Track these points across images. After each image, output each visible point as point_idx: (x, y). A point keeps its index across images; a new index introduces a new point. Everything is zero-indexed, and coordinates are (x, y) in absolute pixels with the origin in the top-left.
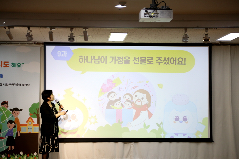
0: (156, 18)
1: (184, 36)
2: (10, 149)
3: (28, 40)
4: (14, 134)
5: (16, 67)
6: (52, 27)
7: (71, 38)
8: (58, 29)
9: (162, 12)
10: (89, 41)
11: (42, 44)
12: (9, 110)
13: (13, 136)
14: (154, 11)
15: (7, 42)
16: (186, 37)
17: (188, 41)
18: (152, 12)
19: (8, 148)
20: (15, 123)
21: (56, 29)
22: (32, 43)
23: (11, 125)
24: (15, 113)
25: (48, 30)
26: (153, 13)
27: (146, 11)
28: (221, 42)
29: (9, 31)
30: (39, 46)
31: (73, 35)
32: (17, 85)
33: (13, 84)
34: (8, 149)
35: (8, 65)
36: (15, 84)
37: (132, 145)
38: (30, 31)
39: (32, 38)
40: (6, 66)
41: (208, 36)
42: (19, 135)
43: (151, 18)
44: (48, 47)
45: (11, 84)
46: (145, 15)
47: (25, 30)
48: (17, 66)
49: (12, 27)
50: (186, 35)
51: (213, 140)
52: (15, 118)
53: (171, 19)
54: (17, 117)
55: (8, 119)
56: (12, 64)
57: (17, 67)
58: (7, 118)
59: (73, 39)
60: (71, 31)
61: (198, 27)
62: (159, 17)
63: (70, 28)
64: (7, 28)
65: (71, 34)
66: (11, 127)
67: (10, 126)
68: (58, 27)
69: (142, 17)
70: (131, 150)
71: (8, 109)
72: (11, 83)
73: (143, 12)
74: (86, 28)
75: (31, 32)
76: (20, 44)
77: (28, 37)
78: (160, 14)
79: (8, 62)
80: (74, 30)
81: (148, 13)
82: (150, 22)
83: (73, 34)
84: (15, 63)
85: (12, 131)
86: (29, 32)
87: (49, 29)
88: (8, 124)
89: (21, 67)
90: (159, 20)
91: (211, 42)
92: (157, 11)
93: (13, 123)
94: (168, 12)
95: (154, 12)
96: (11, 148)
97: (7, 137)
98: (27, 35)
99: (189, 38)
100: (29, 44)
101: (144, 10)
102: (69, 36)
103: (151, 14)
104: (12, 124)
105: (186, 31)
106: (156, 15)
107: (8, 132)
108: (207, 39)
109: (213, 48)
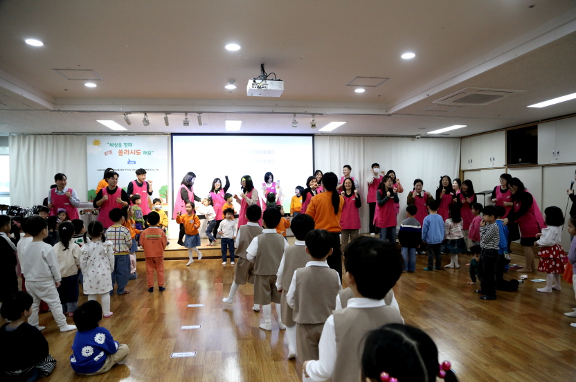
1: (293, 121)
9: (271, 83)
11: (169, 134)
21: (171, 114)
27: (254, 82)
28: (322, 133)
30: (166, 136)
31: (188, 120)
35: (140, 153)
44: (174, 138)
47: (142, 116)
49: (130, 112)
53: (282, 91)
56: (143, 152)
57: (149, 155)
59: (188, 124)
61: (306, 113)
63: (185, 113)
68: (173, 112)
74: (199, 113)
75: (147, 118)
76: (151, 134)
77: (144, 122)
79: (140, 150)
80: (189, 115)
82: (259, 95)
84: (146, 151)
87: (165, 114)
89: (152, 155)
92: (266, 82)
98: (144, 119)
99: (297, 124)
102: (183, 121)
106: (265, 86)
108: (314, 124)
109: (316, 138)
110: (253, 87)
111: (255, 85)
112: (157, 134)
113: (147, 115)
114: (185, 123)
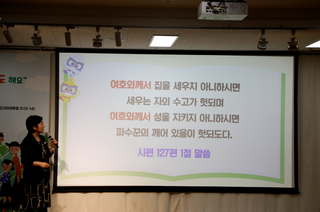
0: (223, 14)
1: (261, 41)
2: (5, 201)
3: (34, 44)
4: (11, 179)
5: (15, 83)
6: (69, 27)
8: (78, 28)
9: (232, 6)
10: (122, 47)
11: (53, 50)
12: (5, 145)
13: (10, 182)
15: (3, 47)
16: (263, 42)
17: (265, 48)
18: (217, 6)
19: (3, 199)
20: (13, 164)
21: (76, 28)
22: (39, 48)
23: (8, 166)
24: (14, 149)
25: (64, 30)
26: (219, 7)
27: (209, 4)
28: (312, 50)
29: (8, 31)
31: (100, 38)
32: (17, 108)
33: (11, 108)
34: (3, 200)
35: (4, 80)
36: (14, 108)
37: (182, 196)
38: (38, 31)
39: (41, 41)
41: (296, 41)
42: (19, 181)
43: (216, 15)
45: (8, 108)
46: (208, 10)
48: (17, 81)
49: (12, 25)
50: (264, 39)
51: (299, 191)
52: (14, 157)
53: (245, 16)
54: (16, 154)
55: (3, 158)
56: (9, 78)
57: (17, 83)
58: (2, 156)
59: (100, 44)
60: (98, 32)
61: (281, 28)
62: (227, 13)
63: (96, 27)
64: (5, 27)
65: (97, 36)
66: (7, 168)
67: (6, 167)
68: (78, 25)
69: (202, 13)
70: (181, 204)
71: (3, 143)
72: (8, 106)
73: (204, 5)
74: (118, 28)
76: (22, 49)
77: (34, 40)
78: (229, 9)
79: (4, 76)
81: (212, 7)
82: (213, 19)
83: (100, 36)
84: (14, 78)
85: (9, 175)
86: (36, 32)
87: (66, 28)
88: (3, 165)
89: (22, 83)
90: (227, 16)
91: (299, 49)
92: (224, 4)
93: (11, 164)
94: (241, 5)
95: (221, 6)
96: (7, 200)
97: (2, 184)
98: (33, 37)
99: (267, 44)
100: (34, 50)
101: (206, 3)
102: (94, 40)
103: (216, 8)
104: (9, 164)
105: (263, 33)
106: (223, 10)
107: (2, 176)
108: (294, 45)
109: (301, 58)
110: (207, 11)
111: (210, 8)
112: (32, 49)
113: (38, 30)
114: (97, 42)
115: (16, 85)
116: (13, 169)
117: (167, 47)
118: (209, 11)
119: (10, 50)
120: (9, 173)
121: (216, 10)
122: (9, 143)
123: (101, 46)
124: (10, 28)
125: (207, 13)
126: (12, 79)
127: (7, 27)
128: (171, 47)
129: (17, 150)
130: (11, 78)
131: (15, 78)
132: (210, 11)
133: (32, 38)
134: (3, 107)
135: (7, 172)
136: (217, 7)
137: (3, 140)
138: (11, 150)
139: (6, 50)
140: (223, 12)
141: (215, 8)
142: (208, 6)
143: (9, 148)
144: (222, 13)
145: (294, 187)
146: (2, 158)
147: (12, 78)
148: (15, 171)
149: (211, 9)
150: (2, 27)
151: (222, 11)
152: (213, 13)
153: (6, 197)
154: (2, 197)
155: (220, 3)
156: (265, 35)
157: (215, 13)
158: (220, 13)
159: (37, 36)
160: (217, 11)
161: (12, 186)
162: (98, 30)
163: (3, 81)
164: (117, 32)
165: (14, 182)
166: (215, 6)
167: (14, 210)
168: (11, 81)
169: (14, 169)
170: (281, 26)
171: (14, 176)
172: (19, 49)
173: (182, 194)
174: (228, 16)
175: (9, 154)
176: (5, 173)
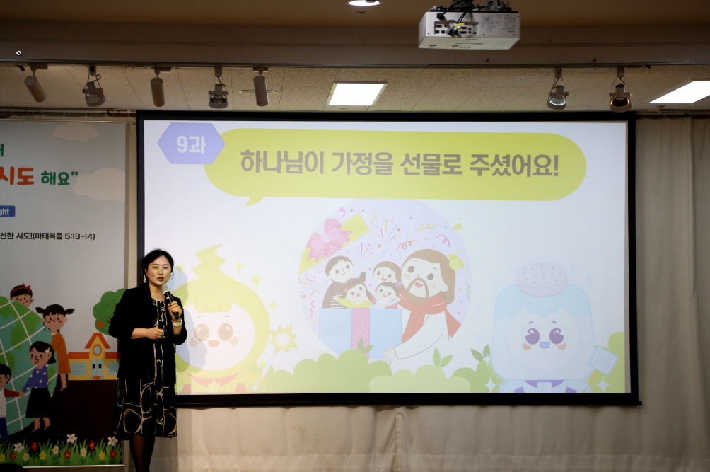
0: (469, 37)
1: (554, 91)
2: (37, 427)
3: (88, 104)
4: (49, 381)
5: (54, 184)
6: (160, 66)
7: (218, 97)
8: (178, 70)
9: (487, 19)
10: (271, 107)
11: (131, 115)
12: (35, 311)
13: (47, 388)
14: (463, 15)
15: (29, 111)
16: (559, 93)
17: (564, 106)
18: (457, 20)
19: (34, 422)
20: (52, 350)
21: (174, 71)
22: (102, 112)
23: (41, 356)
24: (54, 321)
25: (150, 73)
26: (461, 22)
27: (441, 17)
28: (663, 108)
29: (34, 78)
30: (122, 122)
31: (224, 89)
32: (59, 236)
33: (47, 235)
34: (32, 425)
35: (32, 177)
36: (52, 236)
37: (400, 413)
38: (96, 76)
39: (101, 98)
40: (26, 181)
41: (625, 90)
42: (64, 385)
44: (149, 125)
45: (39, 236)
46: (437, 29)
47: (80, 74)
48: (58, 181)
49: (43, 65)
50: (560, 88)
51: (640, 400)
52: (53, 336)
53: (516, 40)
54: (59, 331)
55: (31, 339)
56: (42, 174)
57: (59, 184)
58: (30, 335)
59: (224, 101)
60: (218, 77)
61: (594, 64)
62: (478, 34)
63: (215, 67)
64: (28, 69)
65: (217, 85)
66: (40, 360)
67: (39, 358)
68: (179, 64)
69: (427, 35)
70: (398, 429)
71: (32, 308)
72: (41, 231)
73: (430, 18)
74: (260, 67)
75: (97, 80)
76: (67, 114)
77: (88, 94)
78: (482, 26)
79: (31, 169)
80: (226, 72)
81: (447, 23)
82: (451, 48)
83: (224, 85)
84: (51, 173)
85: (45, 373)
86: (92, 79)
87: (153, 70)
88: (31, 353)
89: (68, 184)
90: (477, 42)
91: (633, 107)
92: (471, 16)
93: (47, 351)
94: (505, 18)
95: (464, 20)
96: (42, 423)
97: (30, 392)
99: (567, 97)
100: (92, 116)
101: (435, 14)
102: (210, 93)
103: (455, 24)
104: (44, 351)
105: (559, 74)
106: (470, 29)
107: (31, 376)
108: (623, 99)
109: (641, 125)
110: (437, 32)
111: (443, 25)
112: (88, 114)
113: (97, 73)
114: (217, 97)
115: (56, 188)
116: (52, 361)
117: (365, 107)
118: (440, 32)
119: (43, 117)
120: (45, 369)
121: (455, 29)
122: (44, 308)
123: (226, 106)
124: (39, 72)
125: (437, 35)
126: (49, 176)
127: (33, 70)
128: (373, 106)
129: (61, 322)
130: (45, 173)
131: (55, 173)
132: (443, 32)
133: (84, 91)
134: (30, 235)
135: (41, 367)
136: (457, 23)
137: (31, 301)
138: (49, 322)
139: (36, 116)
140: (470, 33)
141: (452, 25)
142: (438, 20)
143: (44, 317)
144: (468, 34)
145: (629, 392)
146: (29, 338)
147: (48, 174)
148: (55, 366)
149: (445, 26)
150: (23, 69)
151: (467, 30)
152: (450, 36)
153: (39, 419)
154: (31, 417)
155: (462, 13)
156: (562, 80)
157: (453, 36)
158: (463, 35)
159: (94, 87)
160: (457, 31)
161: (51, 396)
162: (218, 74)
163: (29, 180)
164: (258, 77)
165: (56, 388)
166: (453, 21)
167: (56, 444)
168: (45, 180)
169: (54, 361)
170: (595, 61)
171: (54, 374)
172: (61, 114)
173: (401, 410)
174: (479, 41)
175: (44, 330)
176: (36, 369)
